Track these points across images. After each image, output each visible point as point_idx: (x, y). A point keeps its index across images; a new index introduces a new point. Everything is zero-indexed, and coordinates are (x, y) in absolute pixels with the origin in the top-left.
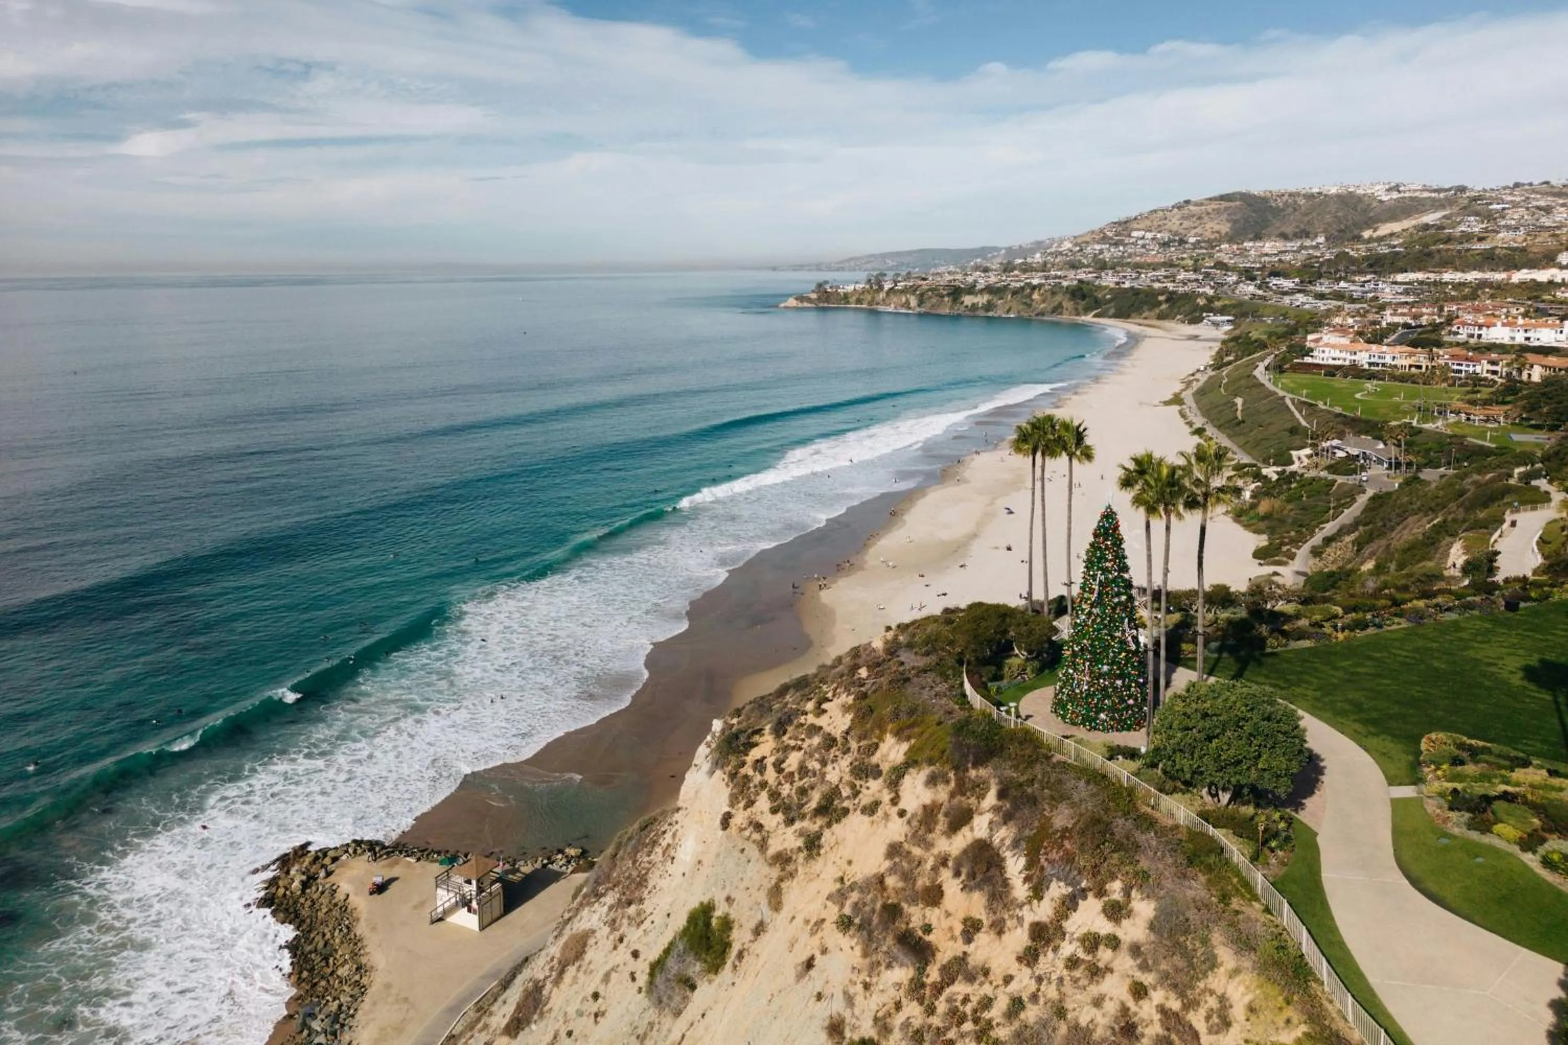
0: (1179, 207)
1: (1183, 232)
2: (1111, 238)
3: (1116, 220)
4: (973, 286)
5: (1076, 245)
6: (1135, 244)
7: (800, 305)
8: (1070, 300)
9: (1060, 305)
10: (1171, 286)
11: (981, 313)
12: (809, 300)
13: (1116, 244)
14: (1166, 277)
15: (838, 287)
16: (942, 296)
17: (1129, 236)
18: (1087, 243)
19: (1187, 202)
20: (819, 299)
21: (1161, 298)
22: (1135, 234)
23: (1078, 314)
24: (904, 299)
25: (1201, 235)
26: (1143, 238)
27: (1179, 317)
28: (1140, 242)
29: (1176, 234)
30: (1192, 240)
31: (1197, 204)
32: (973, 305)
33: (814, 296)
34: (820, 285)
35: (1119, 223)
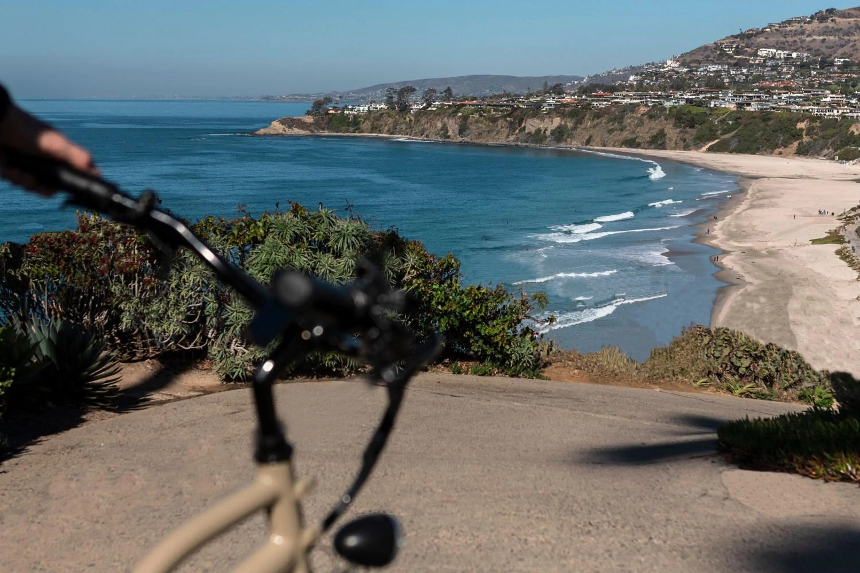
0: (821, 17)
1: (827, 51)
2: (731, 57)
3: (737, 32)
4: (538, 106)
5: (683, 64)
6: (763, 65)
7: (289, 132)
8: (675, 126)
9: (662, 134)
10: (814, 110)
11: (550, 145)
12: (302, 125)
13: (738, 65)
14: (806, 99)
15: (346, 108)
16: (494, 120)
17: (755, 55)
18: (699, 62)
19: (831, 11)
20: (317, 125)
21: (801, 125)
22: (762, 52)
23: (686, 148)
24: (439, 125)
25: (850, 56)
26: (773, 58)
27: (826, 151)
28: (769, 63)
29: (817, 53)
30: (839, 62)
31: (844, 15)
32: (539, 130)
33: (309, 119)
34: (318, 105)
35: (742, 36)
